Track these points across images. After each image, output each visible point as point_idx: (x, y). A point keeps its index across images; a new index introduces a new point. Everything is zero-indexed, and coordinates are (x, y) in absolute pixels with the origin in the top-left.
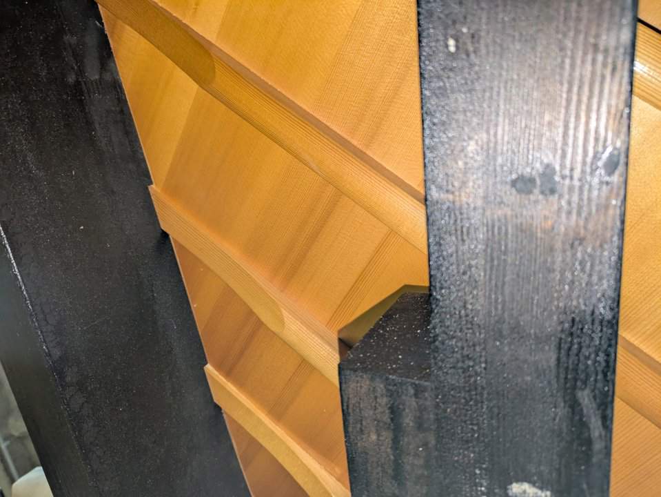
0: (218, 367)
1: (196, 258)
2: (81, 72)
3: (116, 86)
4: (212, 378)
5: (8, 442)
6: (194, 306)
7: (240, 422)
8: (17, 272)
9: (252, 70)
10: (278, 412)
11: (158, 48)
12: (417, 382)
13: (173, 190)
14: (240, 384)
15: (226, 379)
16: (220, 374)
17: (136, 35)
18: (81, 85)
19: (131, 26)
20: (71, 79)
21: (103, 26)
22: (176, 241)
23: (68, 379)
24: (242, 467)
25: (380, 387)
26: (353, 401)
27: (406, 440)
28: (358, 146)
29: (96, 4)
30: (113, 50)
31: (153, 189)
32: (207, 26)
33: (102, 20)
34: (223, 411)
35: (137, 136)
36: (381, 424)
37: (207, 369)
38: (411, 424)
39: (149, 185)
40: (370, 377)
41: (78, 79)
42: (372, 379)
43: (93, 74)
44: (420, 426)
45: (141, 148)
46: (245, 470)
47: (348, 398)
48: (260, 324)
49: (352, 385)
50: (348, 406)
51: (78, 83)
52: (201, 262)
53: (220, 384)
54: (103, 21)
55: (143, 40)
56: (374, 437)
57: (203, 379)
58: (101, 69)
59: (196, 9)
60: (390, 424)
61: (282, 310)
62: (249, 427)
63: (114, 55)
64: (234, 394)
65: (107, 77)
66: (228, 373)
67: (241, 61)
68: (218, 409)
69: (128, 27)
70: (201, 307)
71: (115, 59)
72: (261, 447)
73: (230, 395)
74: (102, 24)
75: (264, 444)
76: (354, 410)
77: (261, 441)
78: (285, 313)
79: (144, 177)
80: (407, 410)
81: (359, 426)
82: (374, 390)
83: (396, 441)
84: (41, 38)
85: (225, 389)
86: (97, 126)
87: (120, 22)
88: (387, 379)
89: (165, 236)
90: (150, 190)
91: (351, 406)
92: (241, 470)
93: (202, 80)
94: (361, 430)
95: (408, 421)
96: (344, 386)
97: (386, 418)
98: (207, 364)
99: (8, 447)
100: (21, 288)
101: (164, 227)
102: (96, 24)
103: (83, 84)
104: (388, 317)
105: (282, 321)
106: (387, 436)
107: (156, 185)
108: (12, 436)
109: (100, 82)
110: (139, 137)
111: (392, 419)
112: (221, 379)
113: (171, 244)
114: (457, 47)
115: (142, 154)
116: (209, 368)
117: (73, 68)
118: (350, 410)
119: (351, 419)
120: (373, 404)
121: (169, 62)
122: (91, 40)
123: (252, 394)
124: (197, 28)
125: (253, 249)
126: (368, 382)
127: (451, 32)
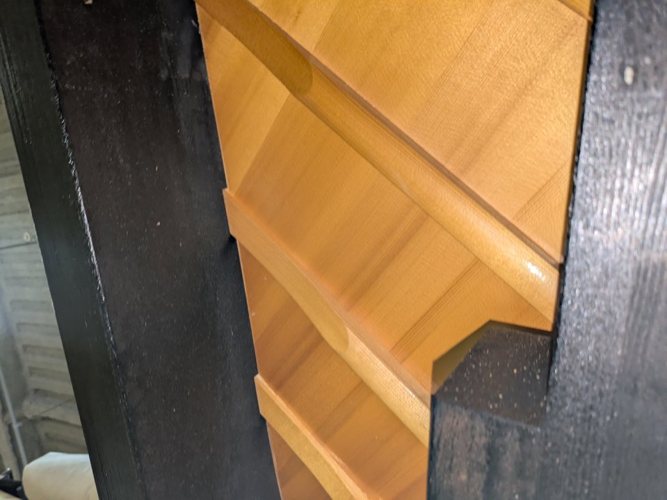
0: (269, 379)
1: (262, 266)
2: (173, 69)
3: (204, 87)
4: (261, 389)
5: (20, 424)
6: (252, 315)
7: (285, 437)
8: (95, 261)
9: (348, 83)
10: (325, 433)
11: (253, 52)
12: (524, 426)
13: (247, 196)
14: (289, 399)
15: (275, 392)
16: (270, 386)
17: (232, 37)
18: (172, 82)
19: (228, 28)
20: (164, 75)
21: (198, 25)
22: (242, 247)
23: (130, 374)
24: (279, 483)
25: (480, 426)
26: (445, 436)
27: (501, 484)
28: (452, 171)
29: (194, 3)
30: (204, 51)
31: (227, 192)
32: (307, 36)
33: (197, 20)
34: (267, 424)
35: (218, 139)
36: (475, 465)
37: (258, 380)
38: (510, 469)
39: (224, 188)
40: (470, 413)
41: (170, 76)
42: (472, 417)
43: (183, 73)
44: (521, 472)
45: (220, 151)
46: (282, 487)
47: (441, 432)
48: (320, 339)
49: (448, 419)
50: (439, 442)
51: (169, 79)
52: (266, 271)
53: (268, 396)
54: (199, 21)
55: (238, 43)
56: (464, 477)
57: (251, 389)
58: (192, 68)
59: (297, 17)
60: (485, 467)
61: (348, 329)
62: (293, 444)
63: (205, 56)
64: (282, 409)
65: (197, 77)
66: (278, 387)
67: (338, 74)
68: (263, 420)
69: (223, 30)
70: (259, 317)
71: (206, 60)
72: (302, 465)
73: (278, 408)
74: (197, 23)
75: (306, 463)
76: (445, 446)
77: (304, 459)
78: (351, 334)
79: (220, 180)
80: (508, 454)
81: (448, 463)
82: (473, 428)
83: (489, 483)
84: (142, 31)
85: (273, 402)
86: (183, 124)
87: (216, 23)
88: (490, 419)
89: (232, 240)
90: (224, 193)
91: (442, 441)
92: (277, 486)
93: (296, 89)
94: (450, 468)
95: (508, 464)
96: (437, 420)
97: (482, 458)
98: (257, 373)
99: (20, 428)
100: (97, 277)
101: (233, 232)
102: (192, 24)
103: (174, 81)
104: (477, 351)
105: (346, 342)
106: (479, 478)
107: (230, 188)
108: (25, 418)
109: (190, 81)
110: (220, 139)
111: (488, 462)
112: (270, 391)
113: (237, 248)
114: (635, 79)
115: (221, 157)
116: (259, 378)
117: (167, 64)
118: (441, 446)
119: (440, 455)
120: (469, 443)
121: (262, 67)
122: (186, 39)
123: (300, 412)
124: (296, 36)
125: (322, 265)
126: (466, 419)
127: (631, 62)
